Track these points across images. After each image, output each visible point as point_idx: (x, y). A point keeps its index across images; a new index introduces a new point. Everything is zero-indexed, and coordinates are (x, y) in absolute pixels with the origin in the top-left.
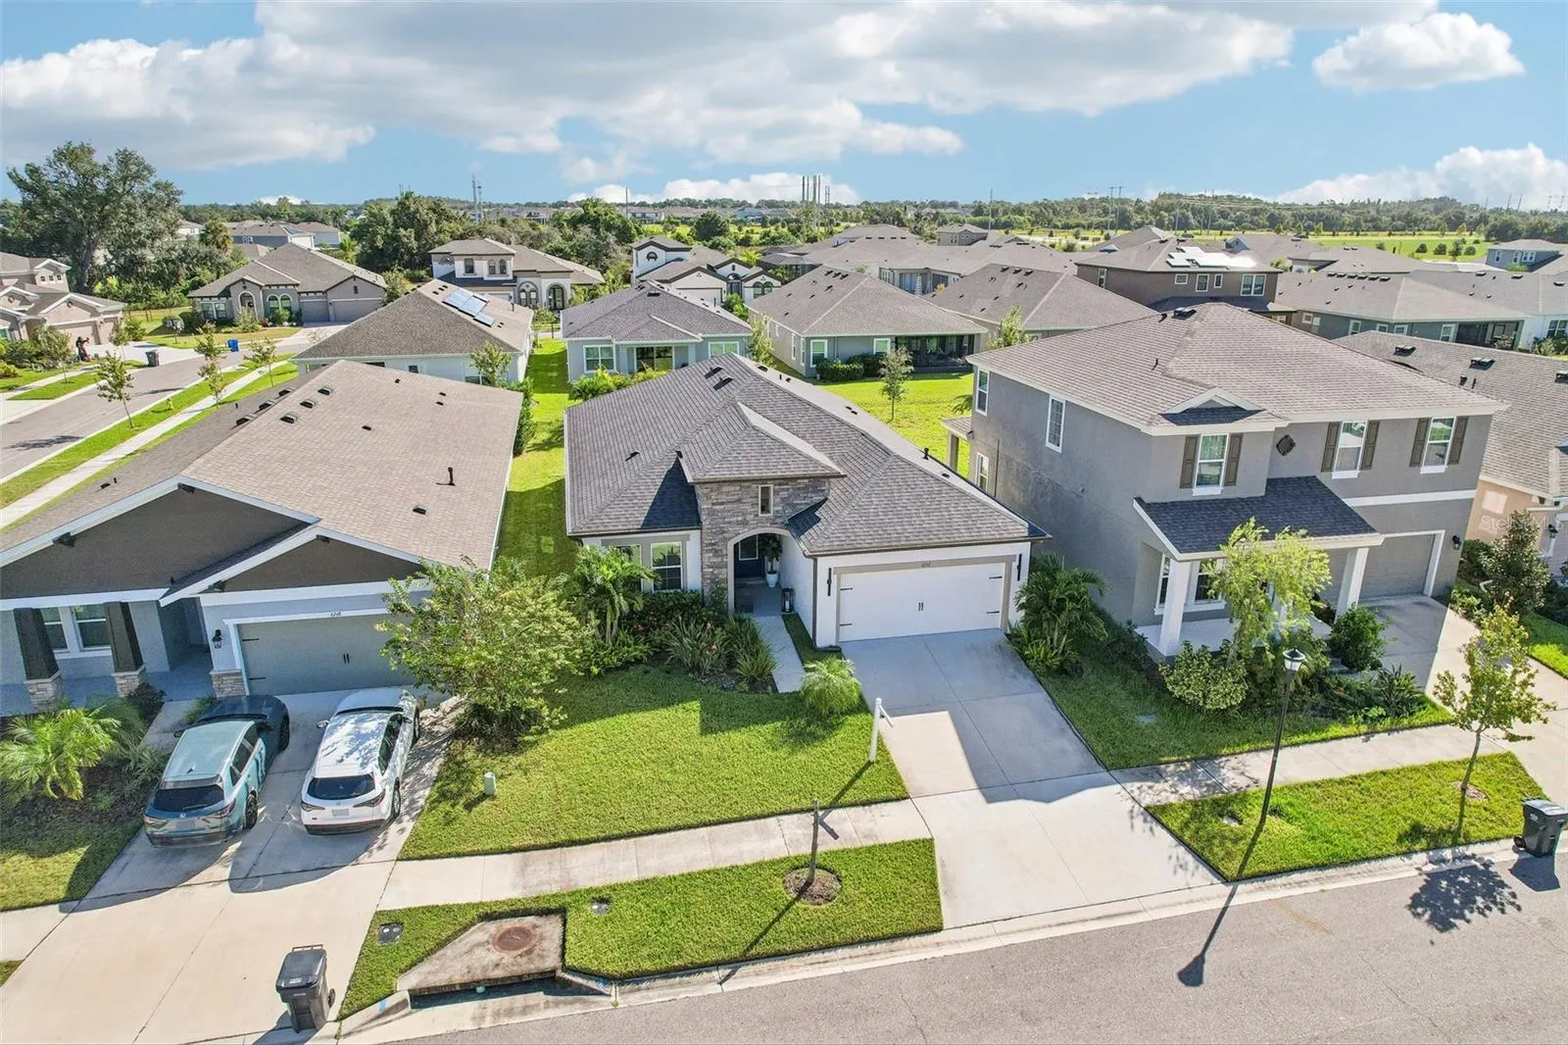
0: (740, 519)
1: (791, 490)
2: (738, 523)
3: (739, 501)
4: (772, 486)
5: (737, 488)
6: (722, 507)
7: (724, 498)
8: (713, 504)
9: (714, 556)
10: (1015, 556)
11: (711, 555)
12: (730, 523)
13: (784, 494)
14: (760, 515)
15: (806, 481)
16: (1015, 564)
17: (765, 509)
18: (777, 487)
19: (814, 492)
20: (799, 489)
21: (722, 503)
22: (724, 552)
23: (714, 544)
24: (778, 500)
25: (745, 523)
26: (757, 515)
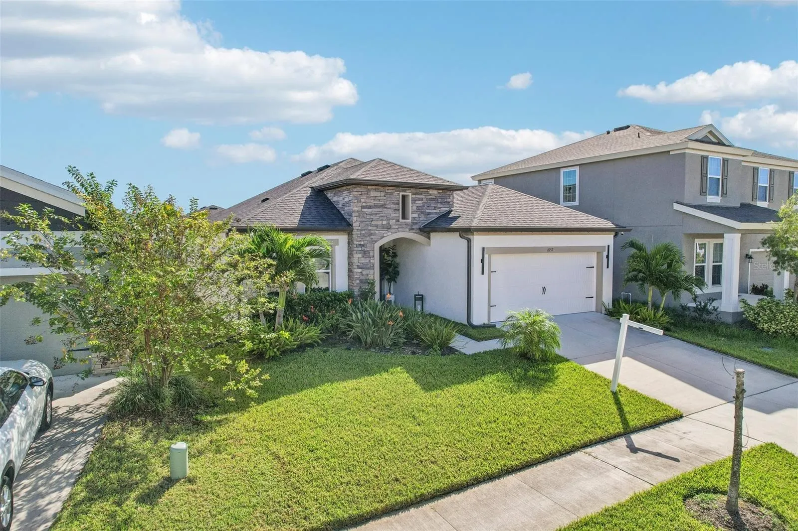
0: (385, 223)
1: (424, 199)
2: (383, 227)
3: (383, 206)
4: (410, 194)
5: (383, 194)
6: (370, 210)
7: (371, 202)
8: (363, 207)
9: (363, 257)
10: (605, 246)
11: (360, 256)
12: (377, 226)
13: (419, 203)
14: (401, 220)
15: (435, 192)
16: (605, 254)
17: (404, 216)
18: (414, 196)
19: (441, 203)
20: (431, 199)
21: (370, 207)
22: (371, 254)
23: (363, 246)
24: (415, 208)
25: (388, 228)
26: (398, 221)
